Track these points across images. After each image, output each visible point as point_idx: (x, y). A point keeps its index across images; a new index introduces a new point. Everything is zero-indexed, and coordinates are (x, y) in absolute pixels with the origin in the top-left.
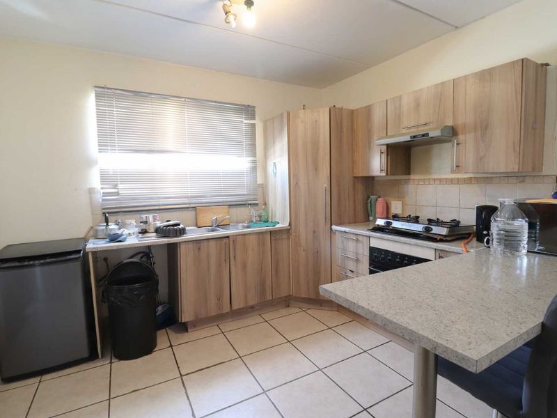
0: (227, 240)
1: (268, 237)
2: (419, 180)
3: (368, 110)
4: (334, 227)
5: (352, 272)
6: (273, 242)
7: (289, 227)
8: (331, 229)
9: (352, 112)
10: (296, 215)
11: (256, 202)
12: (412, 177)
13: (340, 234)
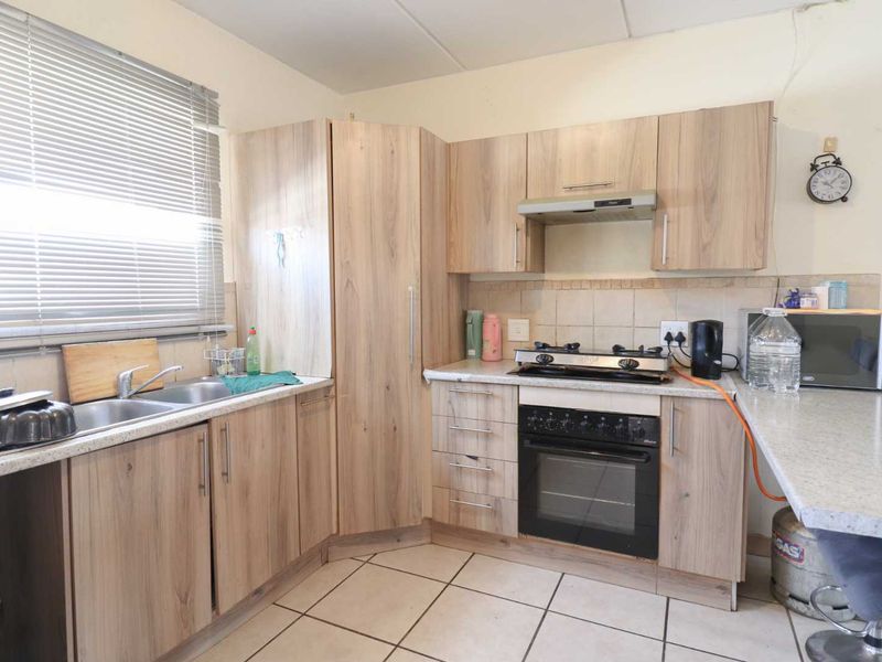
0: (203, 429)
1: (292, 407)
2: (562, 282)
3: (486, 147)
4: (429, 374)
5: (475, 458)
6: (300, 420)
7: (331, 382)
8: (423, 377)
9: (448, 146)
10: (348, 354)
11: (220, 327)
12: (547, 276)
13: (443, 388)
